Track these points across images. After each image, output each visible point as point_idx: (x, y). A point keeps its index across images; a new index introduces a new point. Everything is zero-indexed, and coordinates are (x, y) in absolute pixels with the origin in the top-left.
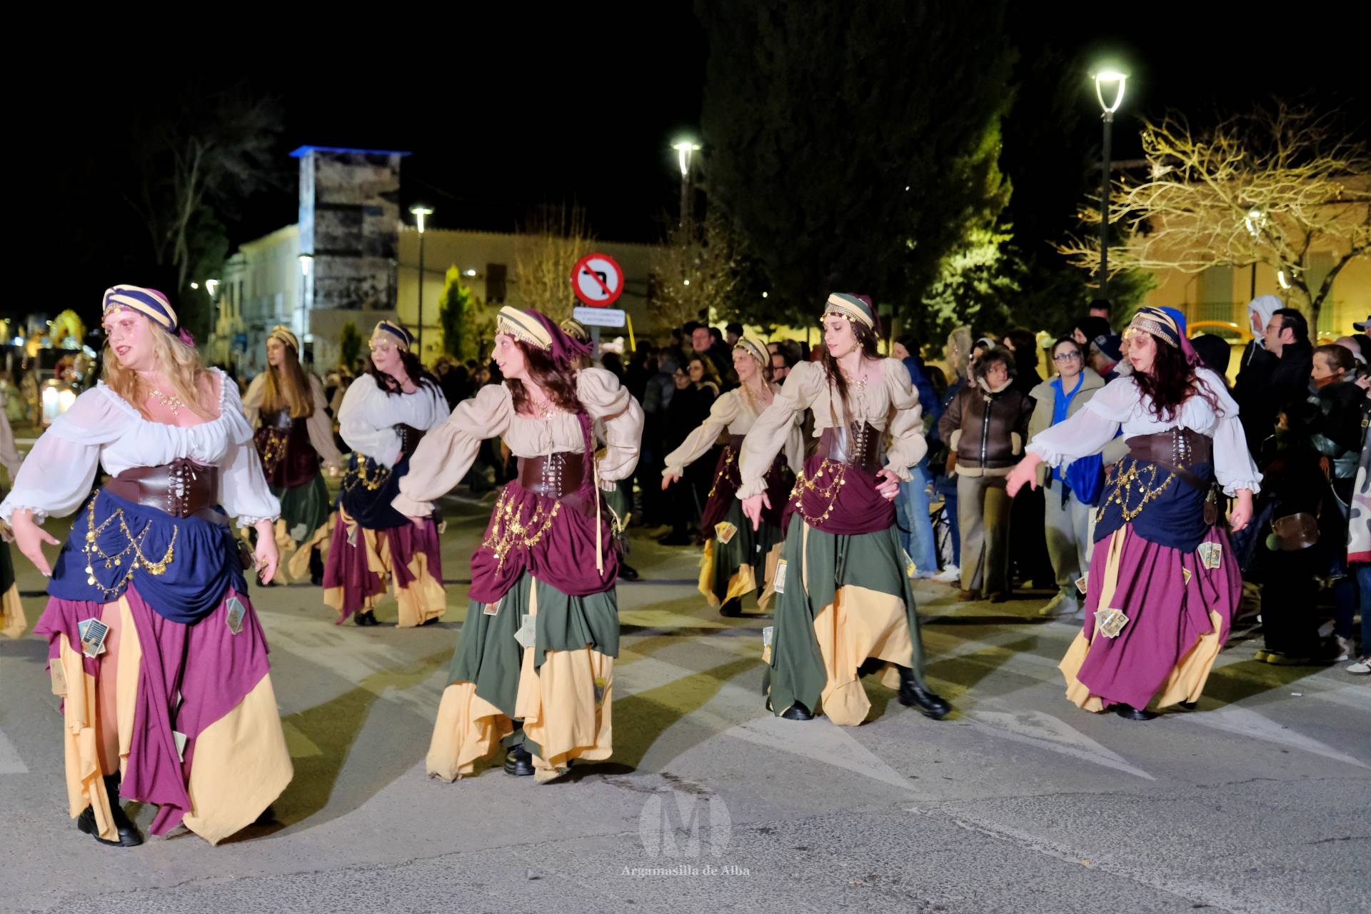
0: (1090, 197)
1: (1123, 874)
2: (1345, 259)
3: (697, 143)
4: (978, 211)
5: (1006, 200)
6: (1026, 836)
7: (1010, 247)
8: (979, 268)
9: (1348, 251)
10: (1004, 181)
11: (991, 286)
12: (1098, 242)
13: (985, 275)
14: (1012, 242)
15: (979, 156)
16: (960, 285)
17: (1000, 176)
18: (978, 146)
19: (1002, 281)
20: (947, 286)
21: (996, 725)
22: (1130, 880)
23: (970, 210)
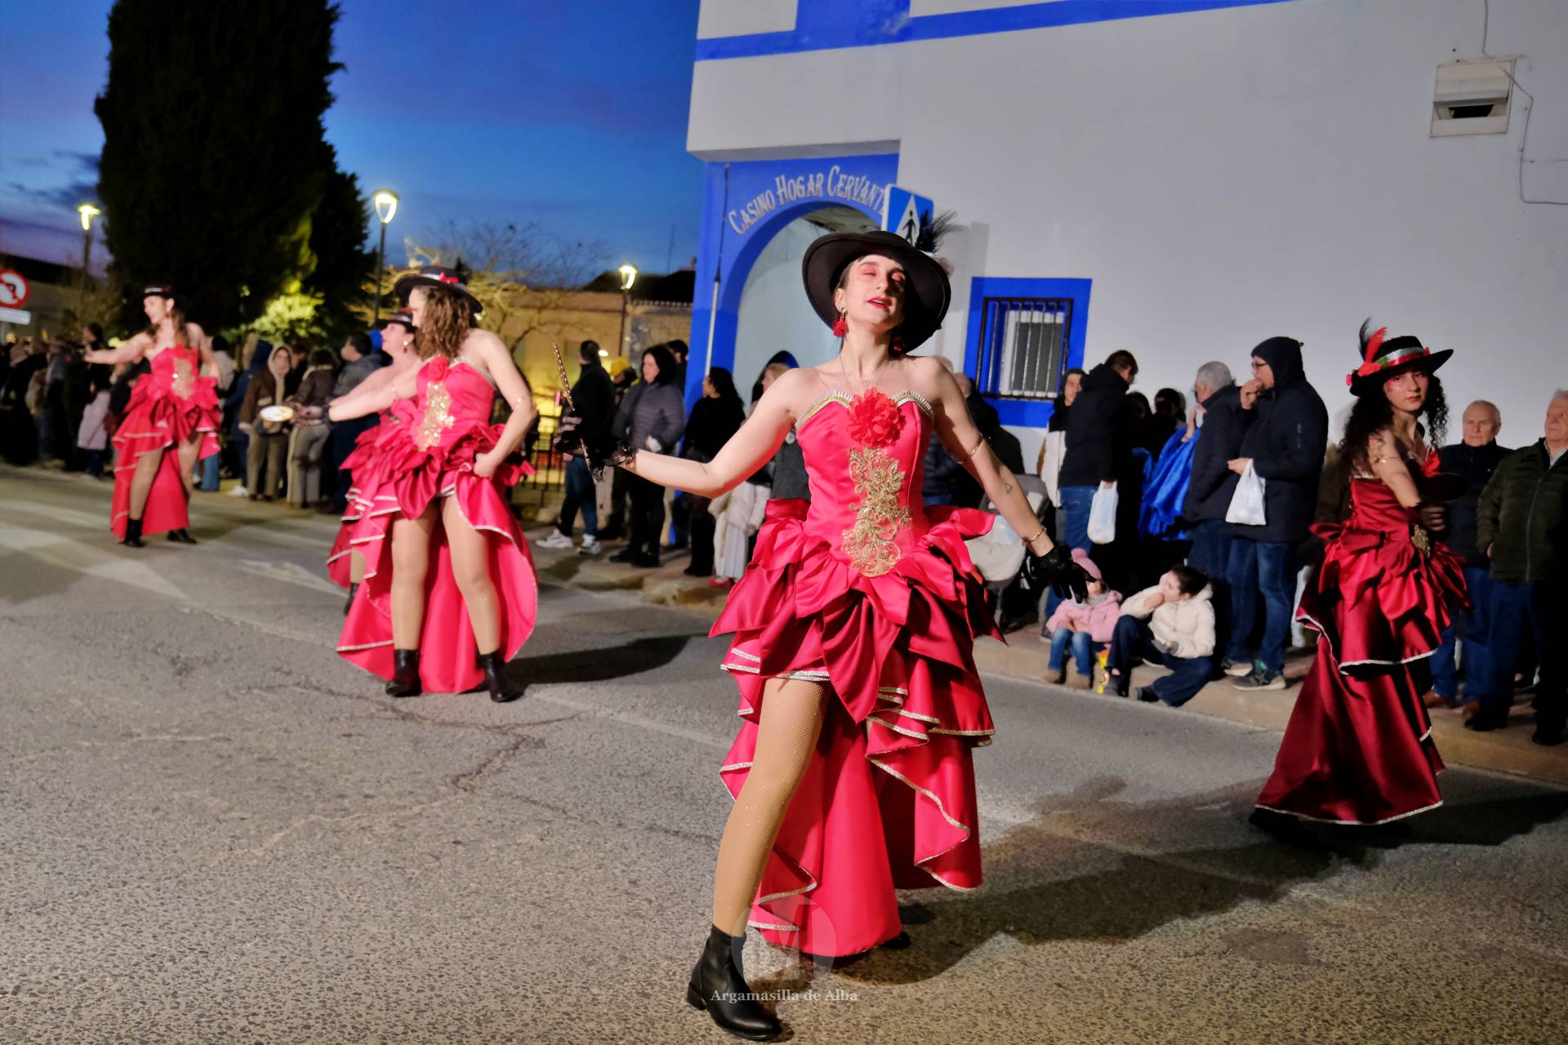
0: (371, 276)
1: (318, 642)
2: (526, 333)
3: (97, 207)
4: (294, 275)
5: (313, 268)
6: (261, 624)
7: (323, 309)
8: (300, 320)
9: (526, 328)
10: (311, 255)
11: (308, 332)
12: (374, 304)
13: (304, 325)
14: (324, 305)
15: (295, 237)
16: (286, 330)
17: (309, 253)
18: (295, 231)
19: (315, 330)
20: (277, 330)
21: (257, 568)
22: (323, 645)
23: (288, 272)
